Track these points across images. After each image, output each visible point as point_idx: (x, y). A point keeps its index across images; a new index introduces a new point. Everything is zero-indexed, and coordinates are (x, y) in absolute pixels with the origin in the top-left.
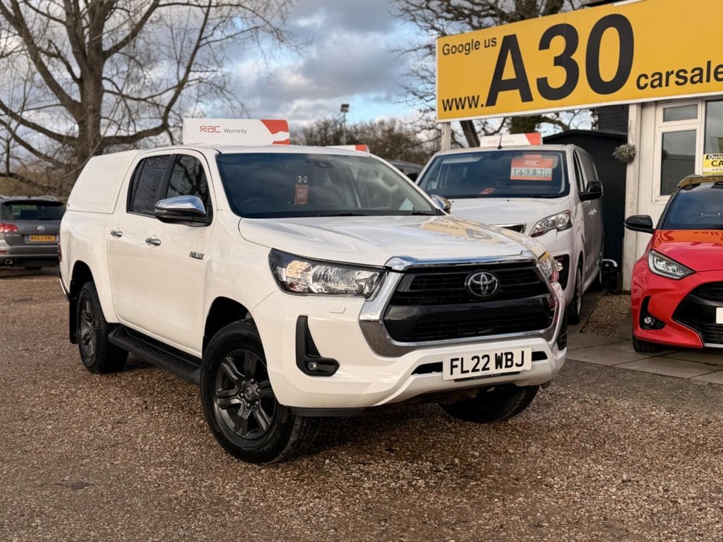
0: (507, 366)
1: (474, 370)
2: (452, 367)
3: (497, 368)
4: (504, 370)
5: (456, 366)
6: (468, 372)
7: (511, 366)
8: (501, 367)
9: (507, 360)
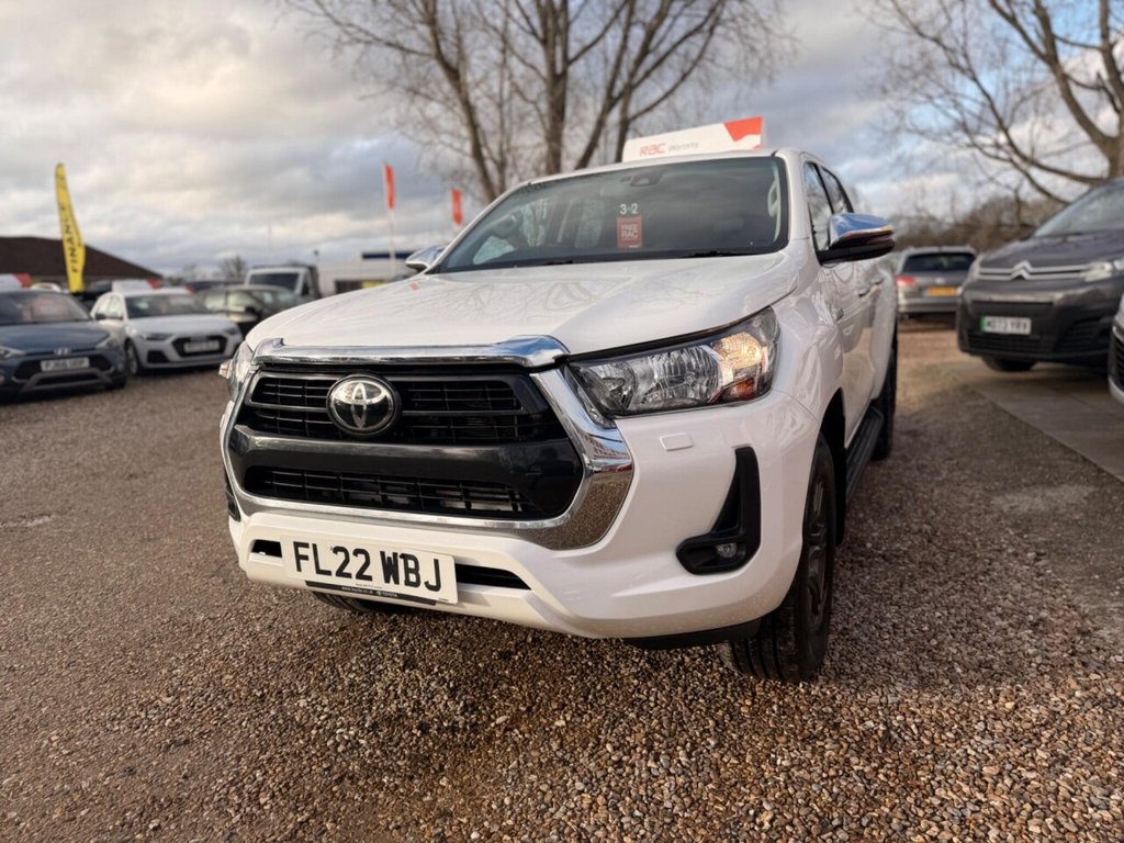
0: (408, 583)
1: (340, 573)
2: (299, 557)
3: (387, 581)
4: (402, 589)
5: (306, 558)
6: (328, 573)
7: (416, 584)
8: (397, 582)
9: (408, 571)
